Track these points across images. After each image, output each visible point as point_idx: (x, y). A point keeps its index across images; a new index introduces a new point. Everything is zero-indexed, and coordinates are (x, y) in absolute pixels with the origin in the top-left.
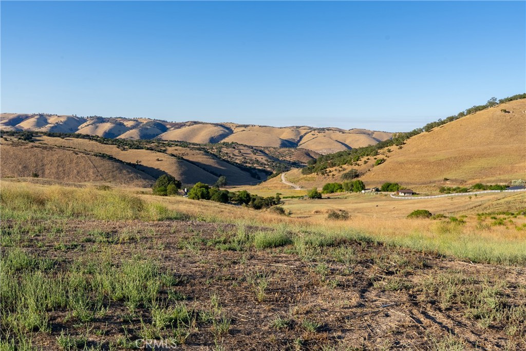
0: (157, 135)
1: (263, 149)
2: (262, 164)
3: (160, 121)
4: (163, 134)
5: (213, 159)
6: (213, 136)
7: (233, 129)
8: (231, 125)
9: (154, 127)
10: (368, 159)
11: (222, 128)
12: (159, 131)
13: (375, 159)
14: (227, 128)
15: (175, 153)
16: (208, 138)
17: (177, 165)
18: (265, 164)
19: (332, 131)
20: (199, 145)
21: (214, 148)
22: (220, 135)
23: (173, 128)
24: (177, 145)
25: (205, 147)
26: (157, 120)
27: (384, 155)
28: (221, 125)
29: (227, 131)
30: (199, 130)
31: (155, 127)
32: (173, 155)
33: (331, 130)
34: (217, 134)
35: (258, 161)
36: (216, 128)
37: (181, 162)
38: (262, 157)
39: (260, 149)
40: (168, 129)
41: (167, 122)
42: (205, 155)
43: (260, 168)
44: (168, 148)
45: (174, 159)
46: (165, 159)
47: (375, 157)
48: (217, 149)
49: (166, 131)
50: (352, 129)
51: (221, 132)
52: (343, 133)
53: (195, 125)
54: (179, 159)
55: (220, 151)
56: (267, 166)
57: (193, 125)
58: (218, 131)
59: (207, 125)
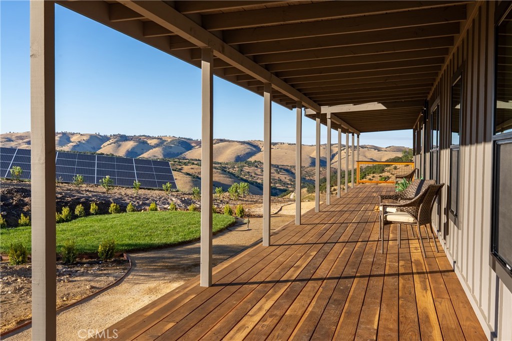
0: (181, 154)
1: (289, 168)
2: (284, 184)
3: (185, 139)
4: (187, 153)
5: (230, 178)
6: (239, 154)
7: (261, 147)
8: (258, 143)
9: (178, 145)
10: (373, 177)
11: (249, 147)
12: (183, 149)
13: (380, 176)
14: (255, 146)
15: (191, 172)
16: (234, 156)
17: (191, 184)
18: (288, 184)
19: (367, 149)
20: (221, 164)
21: (235, 167)
22: (247, 154)
23: (198, 147)
24: (193, 164)
25: (226, 166)
26: (181, 138)
27: (389, 172)
28: (249, 143)
29: (254, 149)
30: (224, 148)
31: (180, 145)
32: (188, 174)
33: (365, 147)
34: (243, 153)
35: (281, 180)
36: (243, 146)
37: (196, 181)
38: (286, 176)
39: (286, 168)
40: (193, 147)
41: (192, 140)
42: (222, 174)
43: (282, 188)
44: (184, 166)
45: (189, 178)
46: (180, 178)
47: (381, 175)
48: (238, 167)
49: (190, 149)
50: (390, 147)
51: (248, 151)
52: (379, 151)
53: (220, 143)
54: (194, 178)
55: (242, 170)
56: (290, 186)
57: (218, 143)
58: (245, 149)
59: (234, 143)
